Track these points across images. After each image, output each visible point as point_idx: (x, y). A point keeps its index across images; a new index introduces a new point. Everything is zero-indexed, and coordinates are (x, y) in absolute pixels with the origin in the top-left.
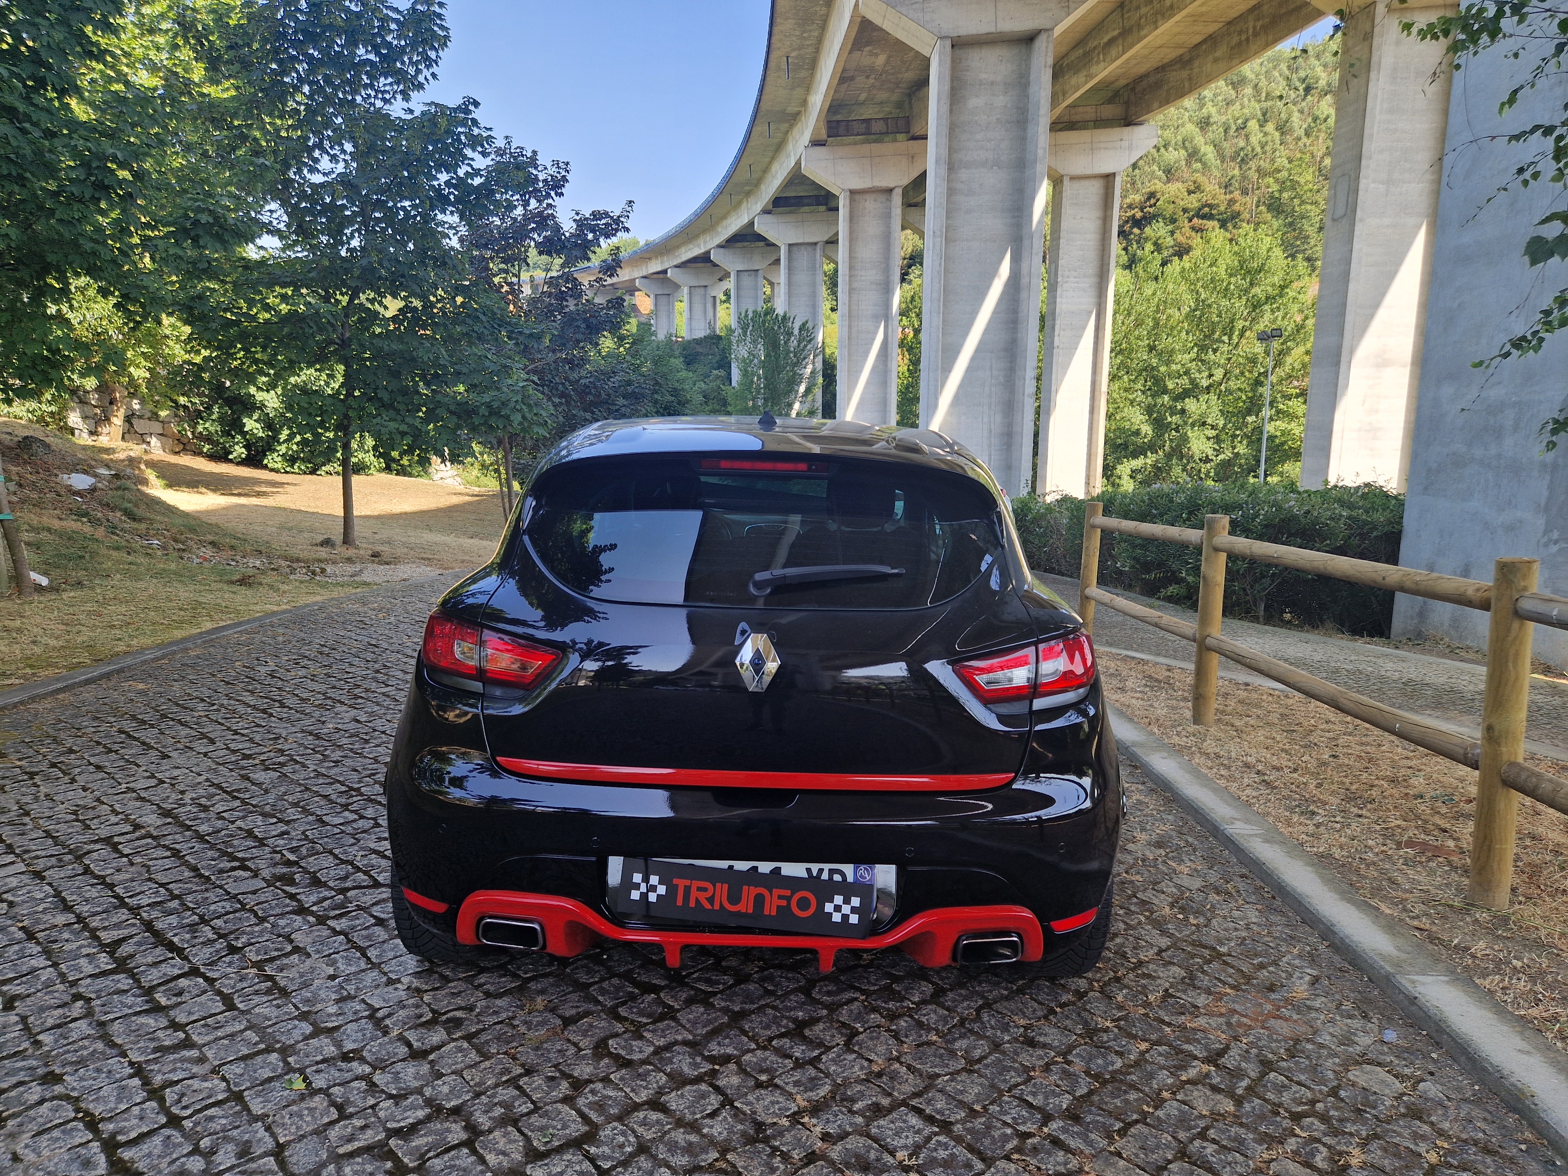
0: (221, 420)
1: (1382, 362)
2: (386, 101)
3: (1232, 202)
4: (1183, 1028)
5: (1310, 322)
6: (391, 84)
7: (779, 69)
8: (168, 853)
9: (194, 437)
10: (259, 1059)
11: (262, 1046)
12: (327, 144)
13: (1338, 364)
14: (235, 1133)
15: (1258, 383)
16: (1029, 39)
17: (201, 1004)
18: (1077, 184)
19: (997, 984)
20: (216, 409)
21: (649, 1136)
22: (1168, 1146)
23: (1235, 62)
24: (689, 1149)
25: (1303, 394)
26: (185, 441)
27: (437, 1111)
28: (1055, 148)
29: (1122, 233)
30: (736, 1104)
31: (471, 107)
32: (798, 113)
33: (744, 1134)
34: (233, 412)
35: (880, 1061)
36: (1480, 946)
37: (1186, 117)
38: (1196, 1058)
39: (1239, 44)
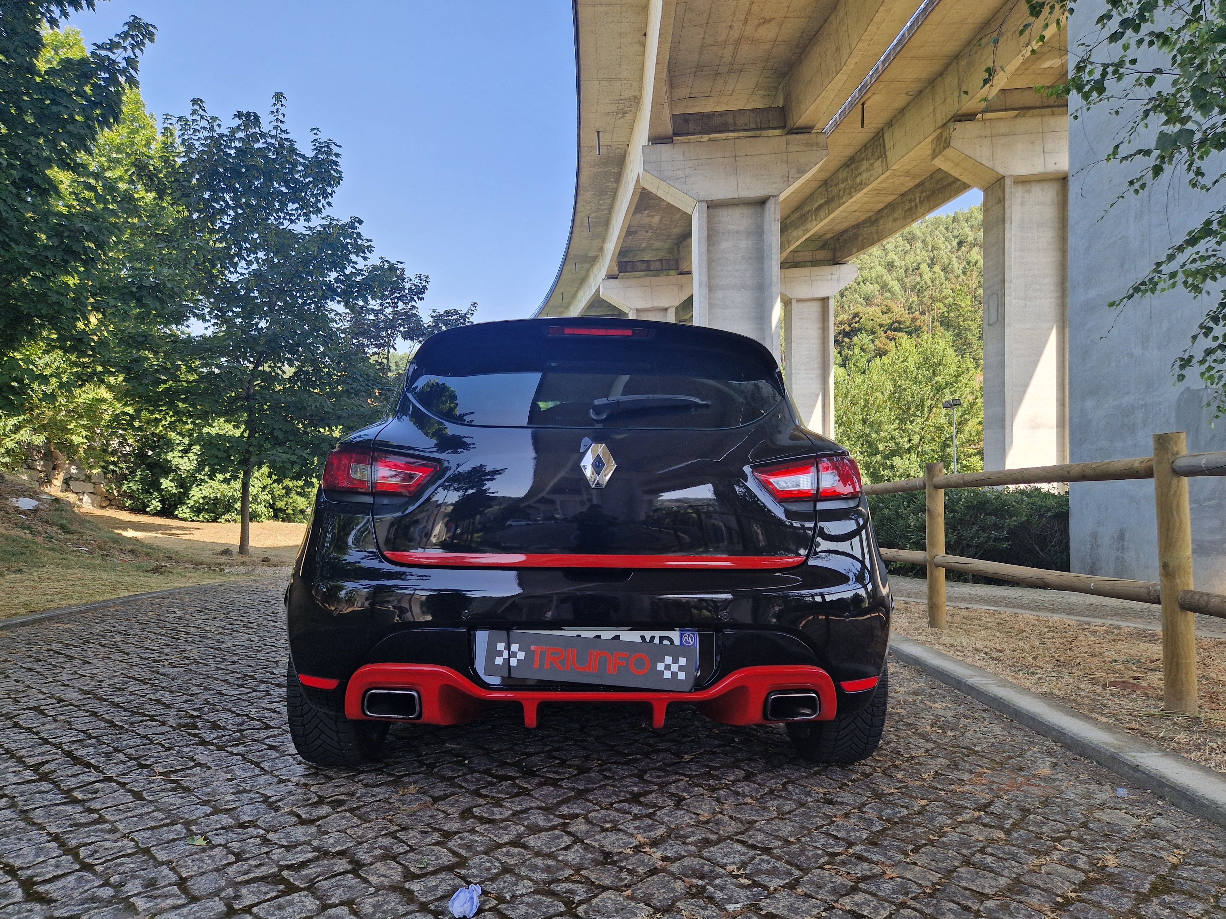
0: (142, 481)
1: (1035, 426)
2: (292, 221)
3: (914, 320)
4: (954, 792)
5: (980, 401)
6: (296, 209)
7: (582, 225)
8: (88, 714)
9: (119, 494)
10: (165, 829)
11: (168, 821)
12: (244, 254)
13: (1003, 427)
14: (142, 873)
15: (946, 445)
16: (762, 202)
17: (114, 798)
18: (801, 305)
19: (798, 770)
20: (139, 472)
21: (512, 862)
22: (954, 858)
23: (908, 220)
24: (548, 869)
25: (979, 453)
26: (111, 498)
27: (323, 853)
28: (784, 280)
29: (836, 341)
30: (585, 841)
31: (356, 224)
32: (597, 257)
33: (594, 860)
34: (153, 475)
35: (706, 815)
36: (1182, 736)
37: (877, 263)
38: (967, 808)
39: (910, 209)
